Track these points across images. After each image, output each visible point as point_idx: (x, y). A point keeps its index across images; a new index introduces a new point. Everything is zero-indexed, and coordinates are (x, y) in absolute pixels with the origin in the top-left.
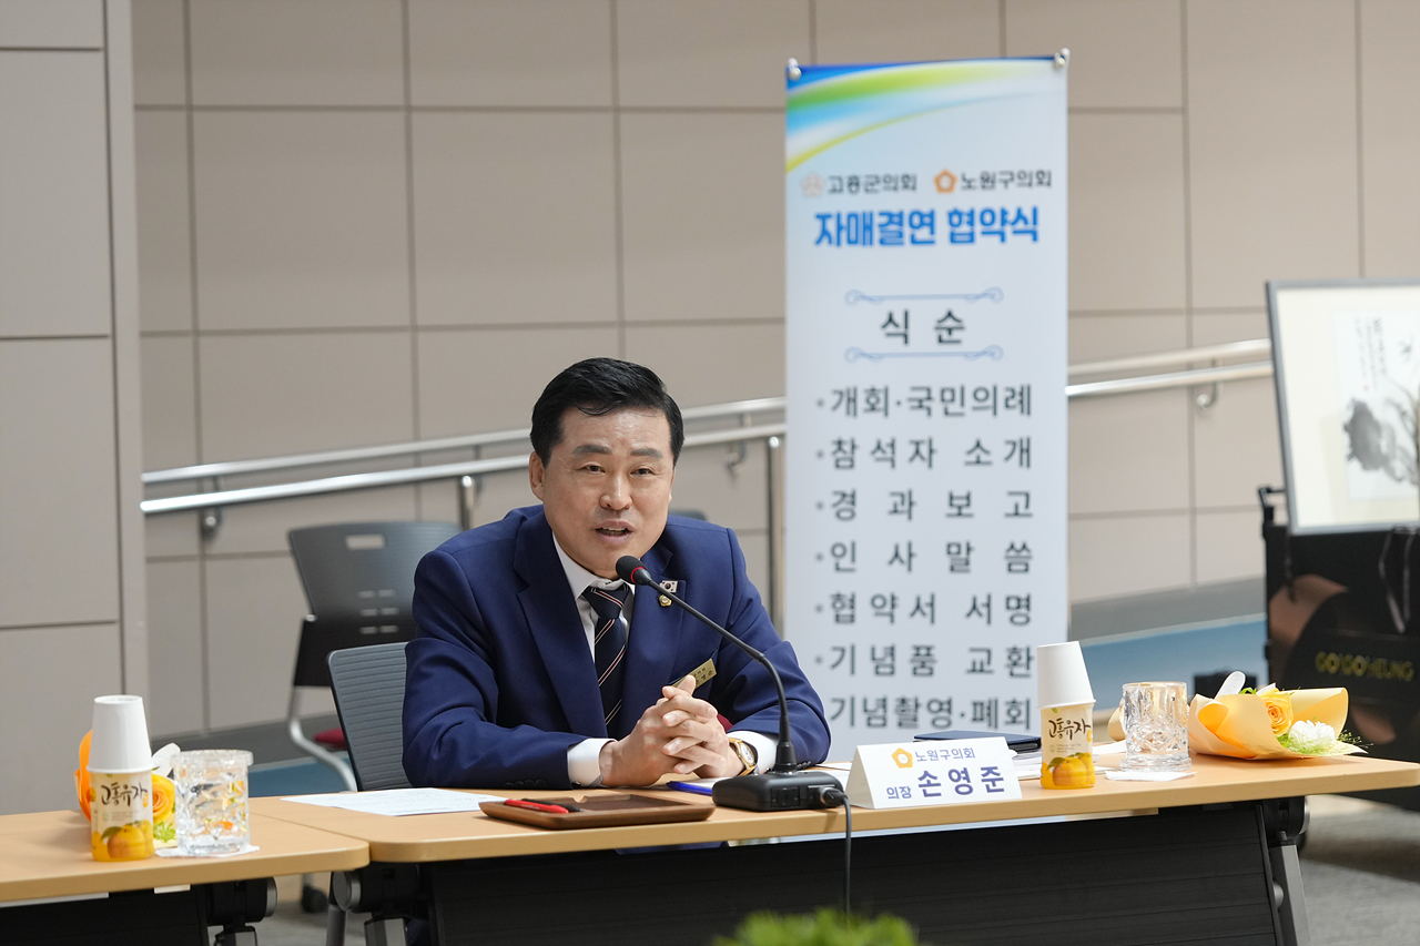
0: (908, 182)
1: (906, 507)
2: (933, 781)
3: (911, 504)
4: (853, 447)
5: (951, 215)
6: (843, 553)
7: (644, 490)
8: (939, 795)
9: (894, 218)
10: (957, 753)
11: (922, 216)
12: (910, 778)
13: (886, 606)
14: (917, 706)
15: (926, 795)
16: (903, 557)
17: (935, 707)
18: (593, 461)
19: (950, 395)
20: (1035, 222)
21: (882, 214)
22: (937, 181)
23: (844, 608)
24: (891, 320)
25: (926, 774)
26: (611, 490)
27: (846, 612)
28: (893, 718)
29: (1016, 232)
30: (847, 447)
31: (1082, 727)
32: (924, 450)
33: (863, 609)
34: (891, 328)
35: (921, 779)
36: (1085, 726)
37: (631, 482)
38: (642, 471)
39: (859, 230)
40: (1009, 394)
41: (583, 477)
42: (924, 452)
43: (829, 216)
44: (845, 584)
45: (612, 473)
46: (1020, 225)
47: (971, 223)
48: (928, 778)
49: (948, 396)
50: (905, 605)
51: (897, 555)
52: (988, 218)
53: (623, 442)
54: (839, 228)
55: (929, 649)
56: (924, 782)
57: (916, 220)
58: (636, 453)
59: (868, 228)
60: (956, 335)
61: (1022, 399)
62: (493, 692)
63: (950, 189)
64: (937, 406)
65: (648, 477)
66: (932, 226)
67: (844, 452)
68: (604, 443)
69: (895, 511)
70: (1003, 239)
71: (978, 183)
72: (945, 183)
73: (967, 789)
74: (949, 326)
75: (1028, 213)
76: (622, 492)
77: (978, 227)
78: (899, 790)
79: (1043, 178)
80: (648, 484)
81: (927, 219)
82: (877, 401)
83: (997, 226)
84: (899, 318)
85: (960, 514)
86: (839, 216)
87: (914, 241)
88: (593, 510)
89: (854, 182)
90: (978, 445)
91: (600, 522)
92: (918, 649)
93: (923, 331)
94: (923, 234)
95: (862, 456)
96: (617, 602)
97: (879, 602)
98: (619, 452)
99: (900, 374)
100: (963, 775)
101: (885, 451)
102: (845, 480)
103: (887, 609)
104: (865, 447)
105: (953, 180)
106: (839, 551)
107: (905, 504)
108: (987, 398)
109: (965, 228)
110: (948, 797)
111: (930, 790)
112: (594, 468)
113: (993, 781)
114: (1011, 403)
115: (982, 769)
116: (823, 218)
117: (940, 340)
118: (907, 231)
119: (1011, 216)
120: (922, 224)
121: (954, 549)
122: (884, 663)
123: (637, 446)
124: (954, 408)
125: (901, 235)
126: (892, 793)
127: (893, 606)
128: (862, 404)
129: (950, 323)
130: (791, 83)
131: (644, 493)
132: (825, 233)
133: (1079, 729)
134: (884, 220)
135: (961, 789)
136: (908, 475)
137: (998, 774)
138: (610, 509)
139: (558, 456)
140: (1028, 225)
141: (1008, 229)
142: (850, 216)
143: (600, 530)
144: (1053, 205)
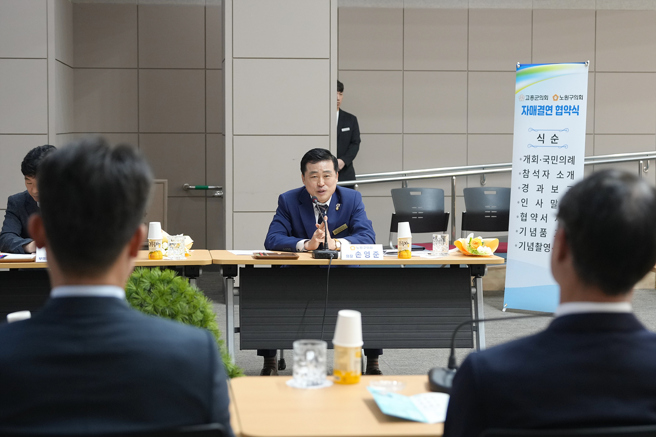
0: (546, 97)
1: (541, 189)
3: (542, 188)
4: (528, 172)
5: (556, 107)
6: (525, 201)
8: (360, 257)
9: (542, 107)
11: (549, 107)
12: (354, 253)
13: (535, 217)
14: (541, 245)
15: (357, 257)
16: (540, 203)
17: (546, 246)
18: (314, 176)
19: (554, 158)
20: (578, 110)
21: (539, 106)
22: (554, 97)
23: (524, 217)
24: (540, 136)
26: (319, 181)
27: (525, 218)
28: (535, 248)
29: (573, 112)
30: (527, 172)
31: (406, 243)
32: (546, 173)
33: (529, 217)
34: (540, 139)
37: (324, 179)
38: (327, 176)
39: (532, 111)
40: (569, 158)
41: (312, 179)
42: (546, 174)
43: (526, 107)
44: (524, 210)
45: (319, 177)
46: (574, 111)
47: (562, 110)
49: (553, 158)
50: (540, 217)
51: (538, 203)
52: (566, 108)
53: (321, 170)
54: (528, 110)
55: (545, 229)
57: (548, 108)
58: (324, 172)
59: (535, 110)
60: (556, 141)
61: (572, 160)
62: (290, 229)
63: (557, 100)
64: (550, 161)
65: (328, 177)
66: (551, 110)
67: (526, 173)
68: (316, 170)
69: (538, 190)
70: (570, 115)
71: (564, 98)
72: (555, 98)
73: (369, 257)
74: (554, 139)
75: (576, 107)
76: (322, 182)
77: (564, 111)
79: (581, 97)
81: (550, 108)
82: (535, 159)
83: (568, 111)
84: (542, 136)
85: (555, 192)
86: (528, 106)
87: (547, 114)
88: (316, 187)
89: (532, 97)
90: (560, 172)
91: (318, 190)
92: (542, 229)
93: (548, 140)
94: (549, 112)
95: (531, 174)
96: (324, 209)
97: (533, 216)
98: (320, 172)
99: (541, 152)
101: (536, 173)
102: (526, 181)
103: (535, 218)
104: (532, 172)
105: (558, 97)
106: (523, 201)
107: (541, 188)
108: (563, 159)
109: (560, 111)
111: (358, 256)
112: (315, 177)
113: (376, 255)
114: (569, 161)
116: (524, 107)
117: (552, 143)
118: (545, 111)
119: (572, 108)
120: (549, 110)
121: (553, 202)
122: (533, 233)
123: (325, 170)
124: (554, 162)
125: (544, 112)
127: (536, 217)
128: (531, 160)
129: (555, 138)
130: (518, 69)
131: (328, 181)
132: (524, 111)
134: (540, 108)
136: (542, 180)
138: (320, 187)
139: (307, 174)
140: (576, 110)
141: (571, 111)
142: (531, 107)
143: (319, 192)
144: (583, 105)
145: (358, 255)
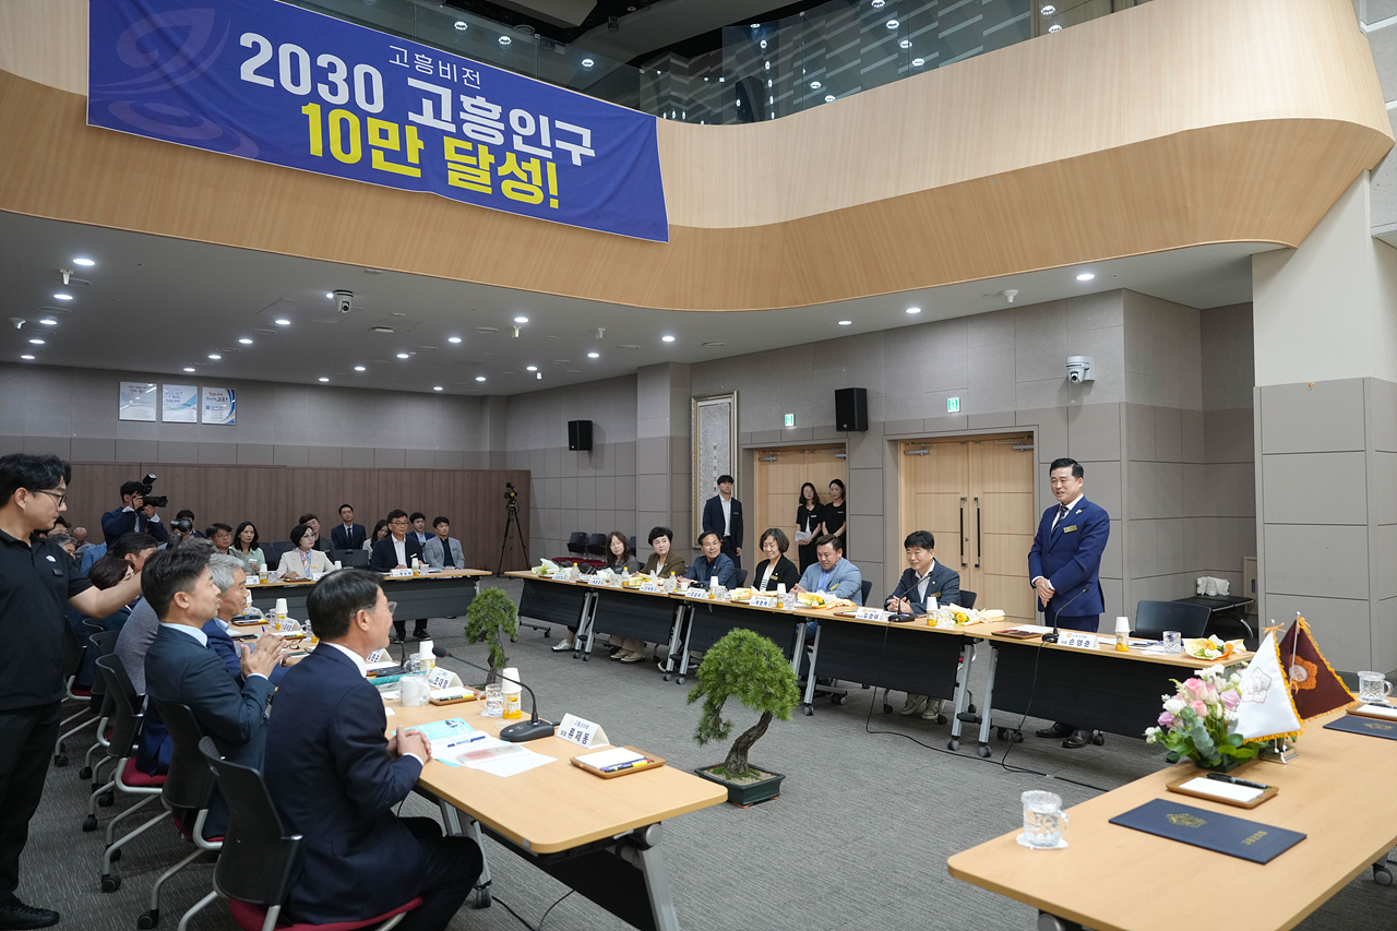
12: (1068, 640)
15: (1070, 643)
25: (1072, 639)
35: (1070, 639)
78: (1065, 641)
110: (1075, 645)
126: (1063, 641)
145: (1072, 641)
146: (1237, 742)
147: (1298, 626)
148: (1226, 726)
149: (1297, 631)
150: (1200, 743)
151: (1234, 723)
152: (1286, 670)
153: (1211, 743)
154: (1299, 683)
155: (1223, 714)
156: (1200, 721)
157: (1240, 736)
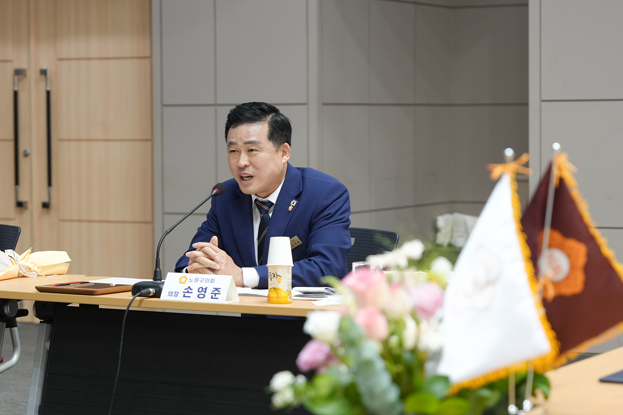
2: (190, 291)
7: (254, 158)
8: (190, 297)
10: (207, 280)
12: (181, 289)
15: (184, 296)
18: (233, 148)
25: (189, 287)
26: (239, 159)
31: (276, 276)
35: (185, 289)
36: (277, 276)
37: (248, 155)
38: (252, 150)
41: (231, 155)
45: (240, 152)
48: (189, 289)
53: (241, 139)
56: (186, 291)
65: (254, 152)
68: (234, 140)
73: (203, 296)
78: (174, 293)
80: (255, 155)
88: (236, 169)
91: (239, 174)
96: (266, 208)
98: (240, 143)
100: (204, 290)
110: (194, 298)
111: (187, 295)
112: (234, 151)
113: (215, 294)
115: (214, 288)
123: (246, 140)
126: (170, 294)
131: (254, 159)
133: (274, 276)
135: (200, 296)
137: (219, 291)
145: (188, 292)
146: (440, 389)
147: (555, 173)
148: (421, 364)
149: (554, 182)
150: (372, 395)
151: (437, 356)
152: (534, 258)
153: (393, 394)
154: (556, 284)
155: (418, 339)
156: (371, 349)
157: (445, 379)
